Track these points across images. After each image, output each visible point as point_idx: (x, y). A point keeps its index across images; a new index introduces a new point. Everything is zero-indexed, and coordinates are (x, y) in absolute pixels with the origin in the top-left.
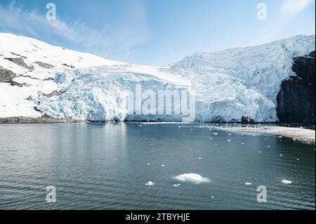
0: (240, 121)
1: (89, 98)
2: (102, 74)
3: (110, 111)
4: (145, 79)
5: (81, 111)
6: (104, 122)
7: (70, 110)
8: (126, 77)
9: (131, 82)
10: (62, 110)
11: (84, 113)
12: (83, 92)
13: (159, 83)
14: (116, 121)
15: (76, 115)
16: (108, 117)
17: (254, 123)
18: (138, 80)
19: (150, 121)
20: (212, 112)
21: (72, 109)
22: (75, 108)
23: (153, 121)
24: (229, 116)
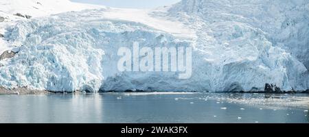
0: (263, 90)
1: (49, 59)
2: (66, 24)
3: (78, 77)
4: (130, 29)
5: (39, 78)
6: (70, 93)
7: (24, 77)
8: (101, 27)
9: (108, 35)
10: (14, 78)
11: (43, 81)
12: (41, 51)
13: (150, 34)
14: (88, 91)
15: (32, 83)
16: (76, 85)
17: (281, 93)
18: (118, 31)
19: (138, 91)
20: (226, 78)
21: (27, 76)
22: (31, 74)
23: (142, 91)
24: (249, 83)
